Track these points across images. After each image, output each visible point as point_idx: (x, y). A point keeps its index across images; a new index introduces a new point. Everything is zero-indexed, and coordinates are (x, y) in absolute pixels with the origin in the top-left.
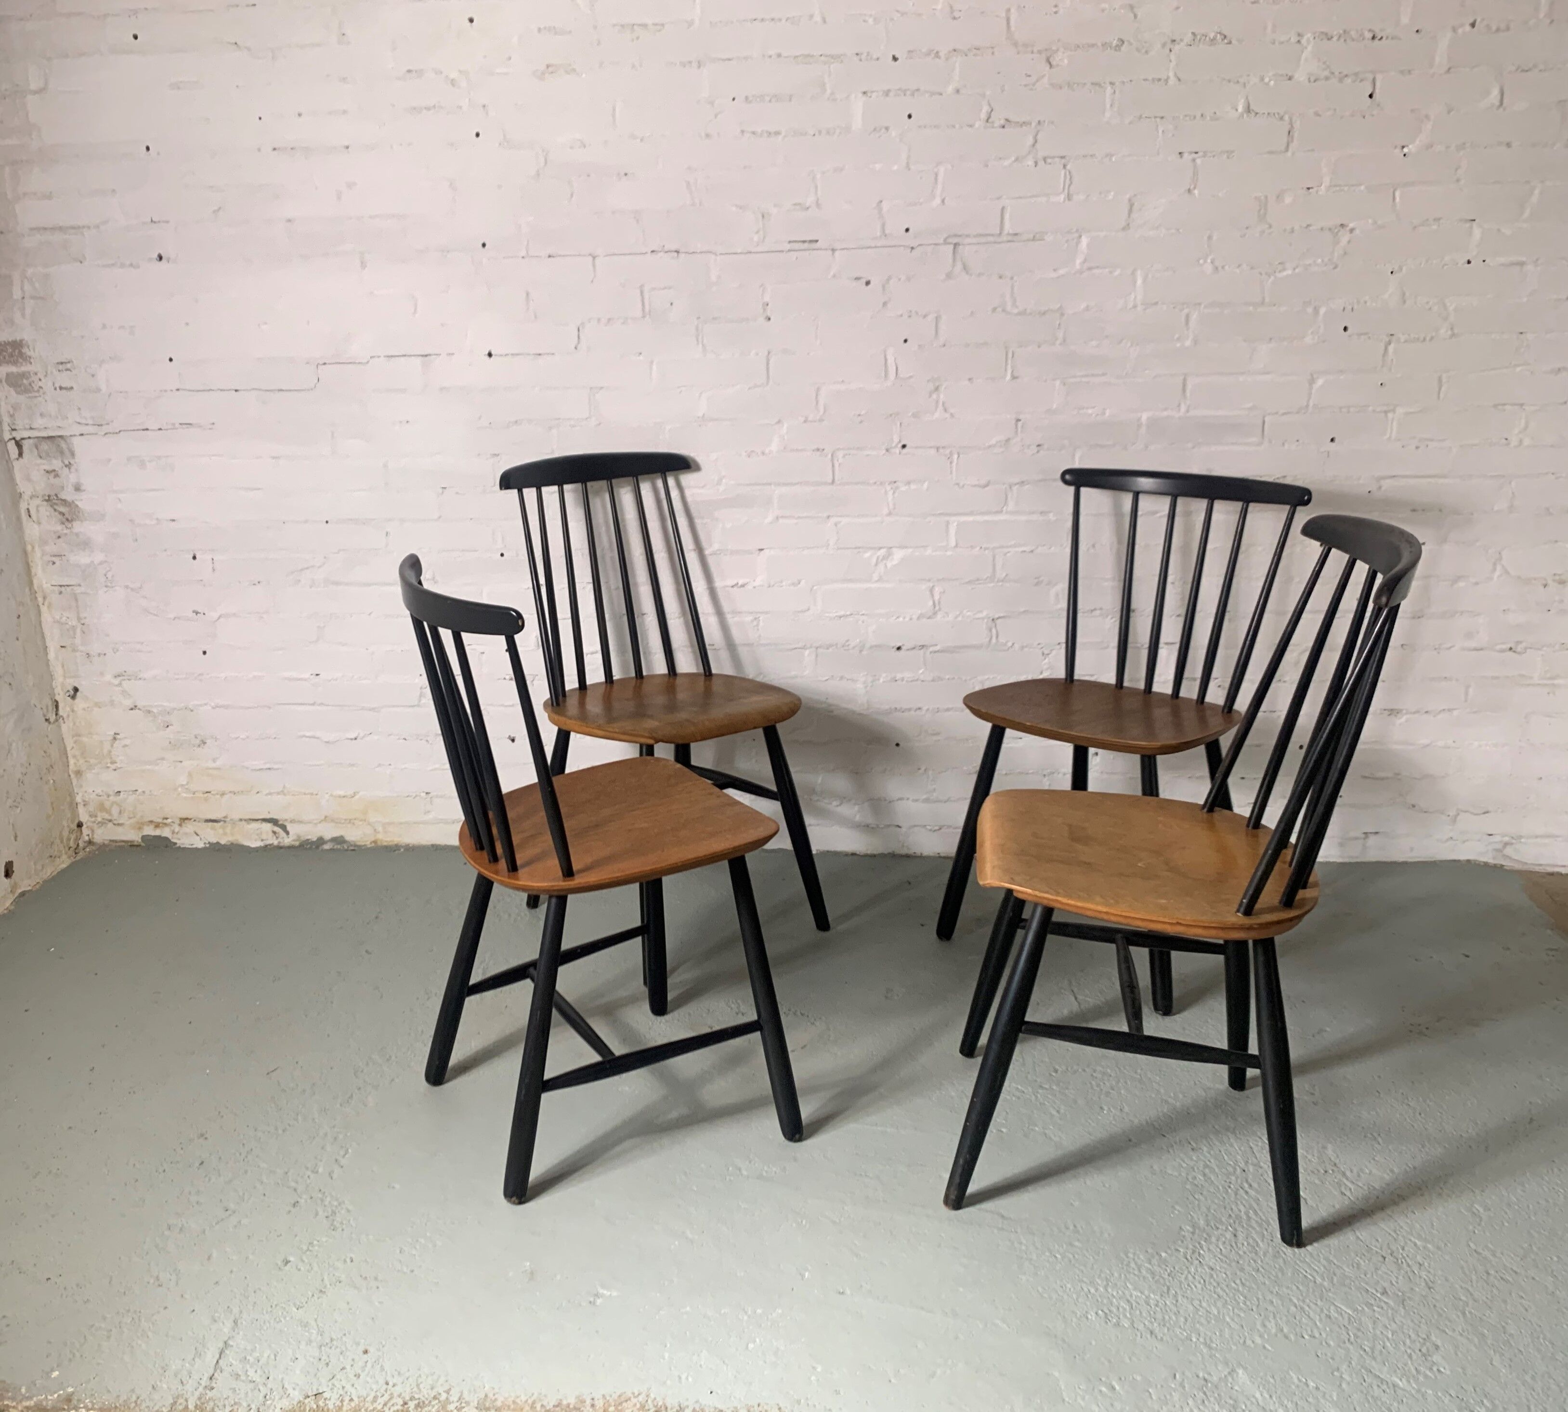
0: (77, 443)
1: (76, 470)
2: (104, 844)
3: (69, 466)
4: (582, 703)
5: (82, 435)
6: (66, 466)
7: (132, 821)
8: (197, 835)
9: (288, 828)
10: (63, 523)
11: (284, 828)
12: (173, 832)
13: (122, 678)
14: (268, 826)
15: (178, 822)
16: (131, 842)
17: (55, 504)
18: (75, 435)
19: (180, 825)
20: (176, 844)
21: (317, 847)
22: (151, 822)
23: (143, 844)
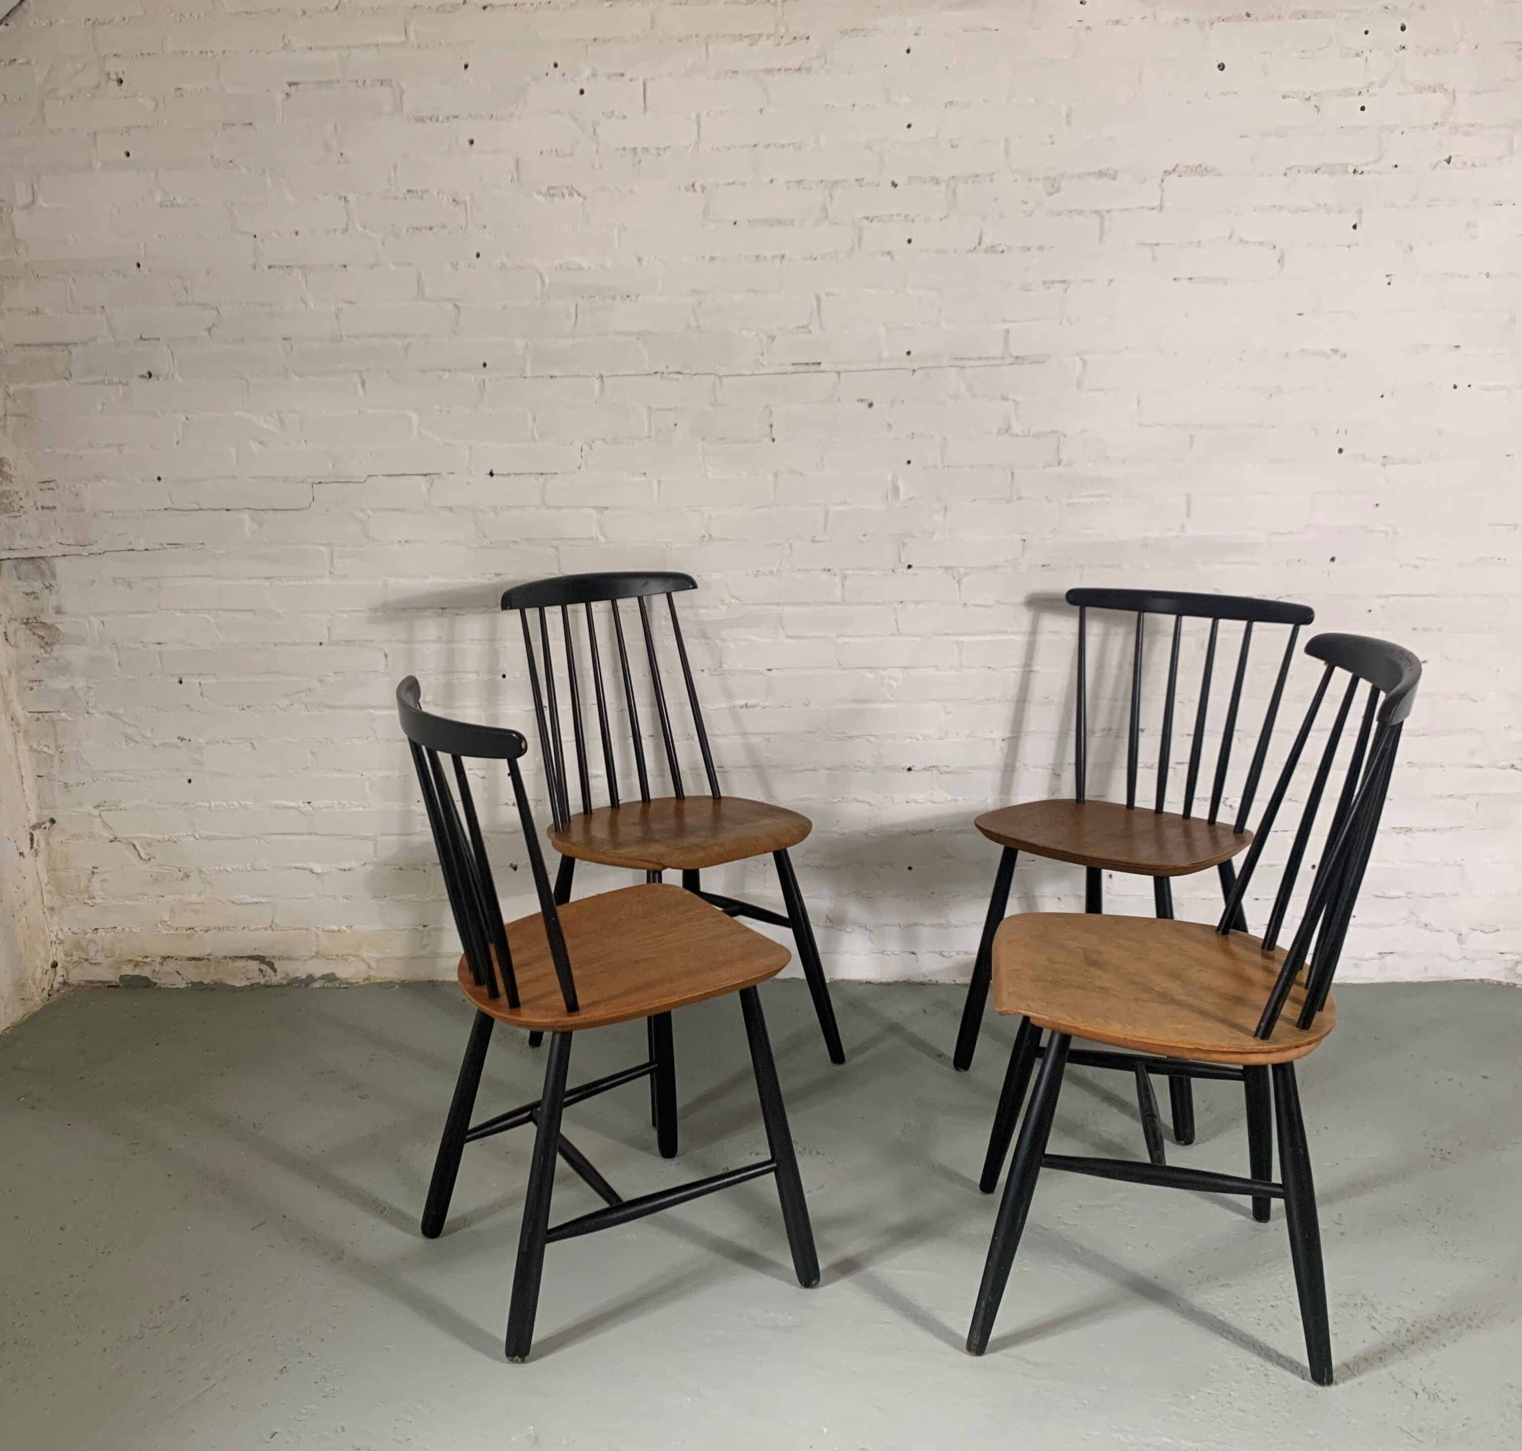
0: (60, 565)
1: (57, 592)
2: (79, 984)
3: (49, 587)
4: (587, 829)
5: (64, 555)
6: (47, 588)
7: (111, 960)
8: (179, 974)
9: (276, 966)
10: (41, 647)
11: (271, 965)
12: (154, 971)
13: (102, 808)
14: (255, 965)
15: (159, 960)
16: (108, 982)
17: (34, 627)
18: (57, 556)
19: (162, 964)
20: (156, 984)
21: (307, 985)
22: (131, 960)
23: (121, 985)
